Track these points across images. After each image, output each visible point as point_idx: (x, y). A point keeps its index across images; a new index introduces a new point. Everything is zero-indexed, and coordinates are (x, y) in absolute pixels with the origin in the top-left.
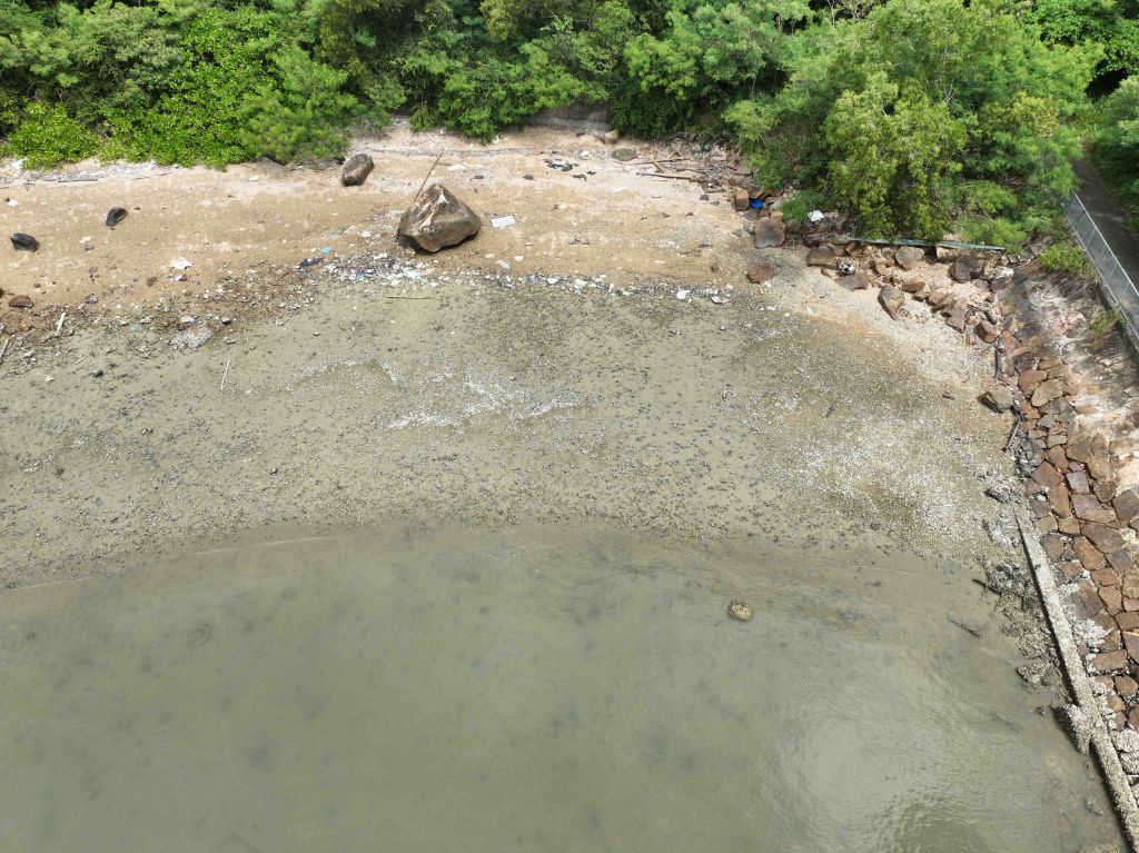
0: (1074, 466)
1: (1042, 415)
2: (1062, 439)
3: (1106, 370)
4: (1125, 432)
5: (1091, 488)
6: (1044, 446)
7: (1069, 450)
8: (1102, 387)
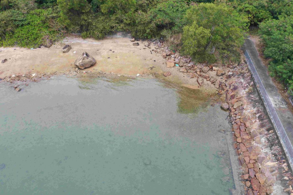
0: (242, 124)
1: (236, 110)
2: (240, 117)
3: (252, 98)
4: (255, 115)
5: (245, 130)
6: (235, 119)
7: (241, 120)
8: (251, 103)
